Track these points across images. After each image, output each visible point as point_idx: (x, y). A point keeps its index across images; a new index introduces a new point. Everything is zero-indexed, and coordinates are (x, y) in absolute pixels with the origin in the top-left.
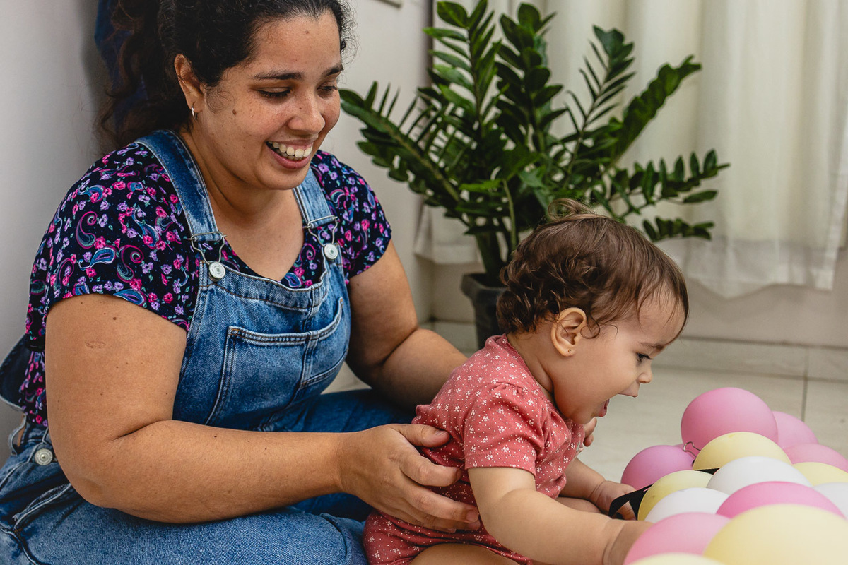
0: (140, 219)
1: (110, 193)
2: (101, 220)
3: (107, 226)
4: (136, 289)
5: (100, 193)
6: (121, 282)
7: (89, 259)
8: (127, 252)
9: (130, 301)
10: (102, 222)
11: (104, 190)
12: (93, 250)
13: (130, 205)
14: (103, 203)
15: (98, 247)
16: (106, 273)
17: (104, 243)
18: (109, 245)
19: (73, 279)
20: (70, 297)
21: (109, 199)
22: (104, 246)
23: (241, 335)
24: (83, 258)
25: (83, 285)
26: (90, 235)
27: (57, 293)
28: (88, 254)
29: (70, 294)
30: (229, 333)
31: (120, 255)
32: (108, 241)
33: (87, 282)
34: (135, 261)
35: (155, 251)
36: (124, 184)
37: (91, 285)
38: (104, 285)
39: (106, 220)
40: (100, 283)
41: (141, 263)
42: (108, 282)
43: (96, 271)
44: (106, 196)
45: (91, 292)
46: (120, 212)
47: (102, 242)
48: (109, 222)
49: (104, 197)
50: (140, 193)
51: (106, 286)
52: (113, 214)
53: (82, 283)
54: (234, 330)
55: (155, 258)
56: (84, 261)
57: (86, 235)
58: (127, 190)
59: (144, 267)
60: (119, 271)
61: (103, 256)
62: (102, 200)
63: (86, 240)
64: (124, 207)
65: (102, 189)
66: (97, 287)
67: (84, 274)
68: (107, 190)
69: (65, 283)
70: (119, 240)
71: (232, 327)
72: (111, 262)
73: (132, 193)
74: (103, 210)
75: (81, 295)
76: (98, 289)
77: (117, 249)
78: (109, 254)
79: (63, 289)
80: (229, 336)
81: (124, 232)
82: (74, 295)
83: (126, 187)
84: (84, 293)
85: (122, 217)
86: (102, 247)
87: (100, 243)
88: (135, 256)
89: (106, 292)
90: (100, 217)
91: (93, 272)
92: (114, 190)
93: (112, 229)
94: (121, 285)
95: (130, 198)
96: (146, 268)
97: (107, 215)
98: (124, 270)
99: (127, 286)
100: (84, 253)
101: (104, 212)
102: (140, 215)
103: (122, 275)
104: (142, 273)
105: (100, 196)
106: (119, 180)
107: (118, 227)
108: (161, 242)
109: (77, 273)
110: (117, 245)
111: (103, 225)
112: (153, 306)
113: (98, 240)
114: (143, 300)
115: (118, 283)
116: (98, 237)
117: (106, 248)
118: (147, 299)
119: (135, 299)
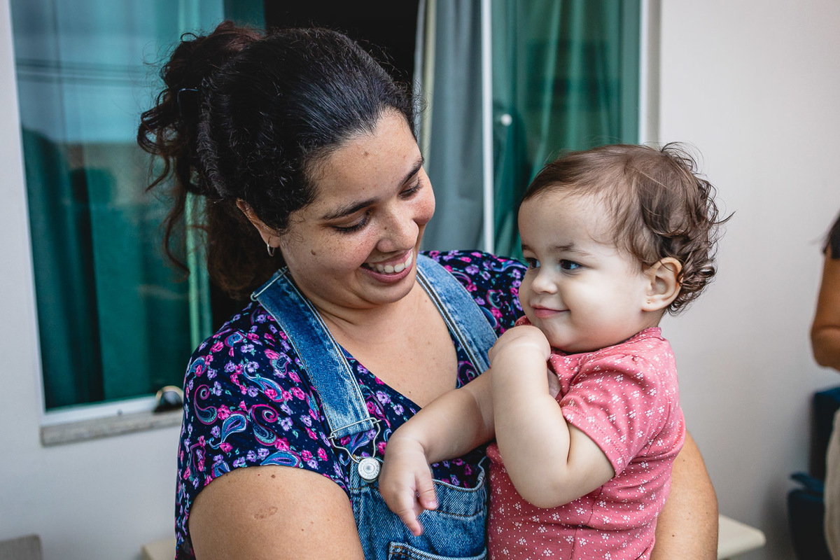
0: (253, 374)
1: (212, 360)
2: (214, 389)
3: (223, 393)
4: (285, 450)
5: (202, 364)
6: (264, 447)
7: (218, 434)
8: (258, 412)
9: (282, 465)
10: (217, 390)
11: (205, 359)
12: (219, 422)
13: (237, 363)
14: (209, 372)
15: (223, 417)
16: (244, 443)
17: (228, 411)
18: (235, 411)
19: (209, 462)
20: (210, 482)
21: (213, 365)
22: (230, 415)
23: (406, 553)
24: (212, 436)
25: (222, 464)
26: (209, 409)
27: (195, 483)
28: (215, 428)
29: (209, 478)
30: (391, 552)
31: (251, 417)
32: (232, 408)
34: (270, 421)
35: (285, 403)
36: (222, 343)
37: (230, 461)
38: (246, 457)
39: (219, 387)
40: (240, 456)
41: (278, 421)
42: (250, 452)
43: (231, 444)
44: (209, 363)
45: (232, 468)
46: (230, 374)
47: (225, 411)
48: (224, 388)
49: (207, 366)
50: (241, 344)
51: (249, 457)
52: (224, 378)
53: (220, 462)
54: (396, 547)
55: (289, 411)
56: (215, 438)
57: (205, 410)
58: (226, 348)
59: (282, 424)
60: (257, 435)
61: (233, 425)
62: (207, 370)
63: (206, 415)
64: (231, 366)
65: (203, 359)
66: (238, 462)
67: (219, 451)
68: (207, 358)
69: (201, 468)
70: (243, 402)
71: (393, 544)
72: (244, 429)
73: (232, 349)
74: (212, 379)
75: (221, 476)
76: (240, 463)
77: (245, 413)
78: (238, 421)
79: (201, 476)
80: (390, 556)
82: (214, 478)
83: (225, 345)
84: (224, 472)
85: (234, 379)
86: (228, 416)
87: (223, 412)
88: (268, 414)
89: (250, 464)
90: (212, 387)
91: (228, 447)
92: (215, 354)
93: (230, 393)
94: (266, 450)
96: (286, 425)
97: (219, 382)
98: (263, 434)
99: (272, 450)
100: (211, 430)
101: (214, 380)
102: (251, 370)
103: (263, 439)
104: (283, 431)
105: (203, 367)
106: (215, 343)
107: (236, 390)
108: (285, 393)
109: (210, 453)
110: (243, 408)
111: (219, 393)
112: (310, 465)
113: (220, 411)
114: (297, 460)
115: (262, 449)
116: (218, 407)
117: (232, 416)
118: (301, 458)
119: (287, 462)
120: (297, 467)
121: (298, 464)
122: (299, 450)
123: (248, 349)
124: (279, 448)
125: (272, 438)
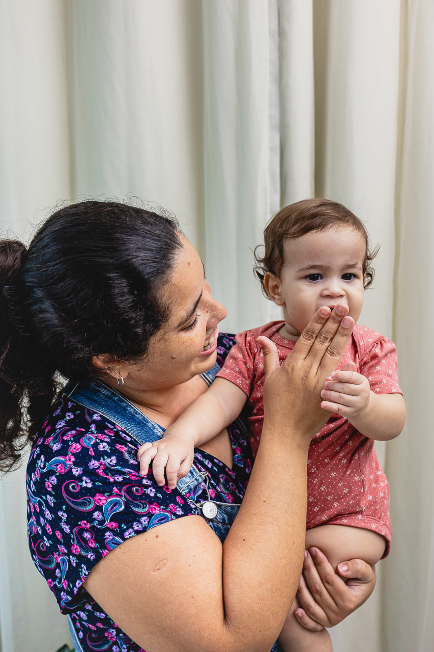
0: (115, 465)
1: (73, 460)
2: (84, 482)
3: (93, 484)
4: (158, 512)
6: (143, 516)
7: (101, 517)
8: (129, 492)
9: (161, 523)
10: (87, 483)
11: (65, 459)
12: (99, 508)
13: (98, 460)
14: (75, 470)
15: (101, 503)
16: (127, 518)
17: (104, 498)
18: (111, 495)
20: (107, 554)
21: (76, 464)
22: (106, 500)
24: (95, 519)
25: (114, 538)
26: (84, 499)
27: (90, 556)
28: (96, 513)
29: (105, 551)
31: (125, 497)
32: (106, 494)
33: (115, 534)
34: (140, 493)
36: (79, 446)
37: (120, 535)
38: (133, 528)
39: (89, 481)
40: (128, 528)
41: (145, 491)
42: (135, 523)
43: (115, 522)
44: (72, 463)
45: (124, 539)
47: (101, 498)
48: (93, 481)
51: (135, 527)
52: (90, 474)
53: (111, 537)
56: (98, 521)
57: (81, 500)
58: (85, 449)
59: (149, 492)
60: (135, 509)
61: (112, 508)
62: (72, 469)
63: (84, 505)
64: (94, 464)
66: (127, 533)
67: (107, 529)
68: (67, 458)
69: (93, 545)
70: (115, 488)
72: (123, 507)
73: (91, 449)
74: (79, 475)
76: (130, 534)
77: (119, 495)
78: (116, 504)
79: (95, 550)
81: (112, 480)
82: (111, 551)
83: (82, 446)
84: (118, 544)
85: (100, 472)
86: (105, 501)
87: (100, 499)
88: (136, 490)
89: (138, 532)
90: (81, 481)
91: (114, 524)
92: (74, 455)
93: (99, 484)
94: (146, 518)
95: (93, 454)
96: (152, 492)
97: (86, 476)
98: (138, 506)
99: (150, 515)
100: (92, 515)
101: (81, 476)
102: (112, 463)
103: (140, 510)
104: (151, 497)
107: (105, 482)
110: (116, 492)
111: (90, 485)
112: (178, 513)
113: (96, 499)
114: (169, 515)
115: (143, 518)
116: (94, 496)
117: (109, 500)
118: (171, 512)
119: (164, 520)
120: (172, 519)
121: (171, 518)
122: (167, 506)
123: (104, 447)
124: (153, 512)
125: (146, 506)
